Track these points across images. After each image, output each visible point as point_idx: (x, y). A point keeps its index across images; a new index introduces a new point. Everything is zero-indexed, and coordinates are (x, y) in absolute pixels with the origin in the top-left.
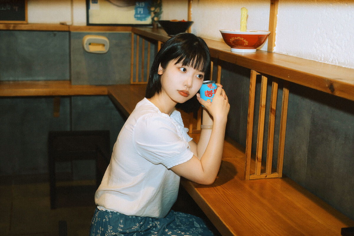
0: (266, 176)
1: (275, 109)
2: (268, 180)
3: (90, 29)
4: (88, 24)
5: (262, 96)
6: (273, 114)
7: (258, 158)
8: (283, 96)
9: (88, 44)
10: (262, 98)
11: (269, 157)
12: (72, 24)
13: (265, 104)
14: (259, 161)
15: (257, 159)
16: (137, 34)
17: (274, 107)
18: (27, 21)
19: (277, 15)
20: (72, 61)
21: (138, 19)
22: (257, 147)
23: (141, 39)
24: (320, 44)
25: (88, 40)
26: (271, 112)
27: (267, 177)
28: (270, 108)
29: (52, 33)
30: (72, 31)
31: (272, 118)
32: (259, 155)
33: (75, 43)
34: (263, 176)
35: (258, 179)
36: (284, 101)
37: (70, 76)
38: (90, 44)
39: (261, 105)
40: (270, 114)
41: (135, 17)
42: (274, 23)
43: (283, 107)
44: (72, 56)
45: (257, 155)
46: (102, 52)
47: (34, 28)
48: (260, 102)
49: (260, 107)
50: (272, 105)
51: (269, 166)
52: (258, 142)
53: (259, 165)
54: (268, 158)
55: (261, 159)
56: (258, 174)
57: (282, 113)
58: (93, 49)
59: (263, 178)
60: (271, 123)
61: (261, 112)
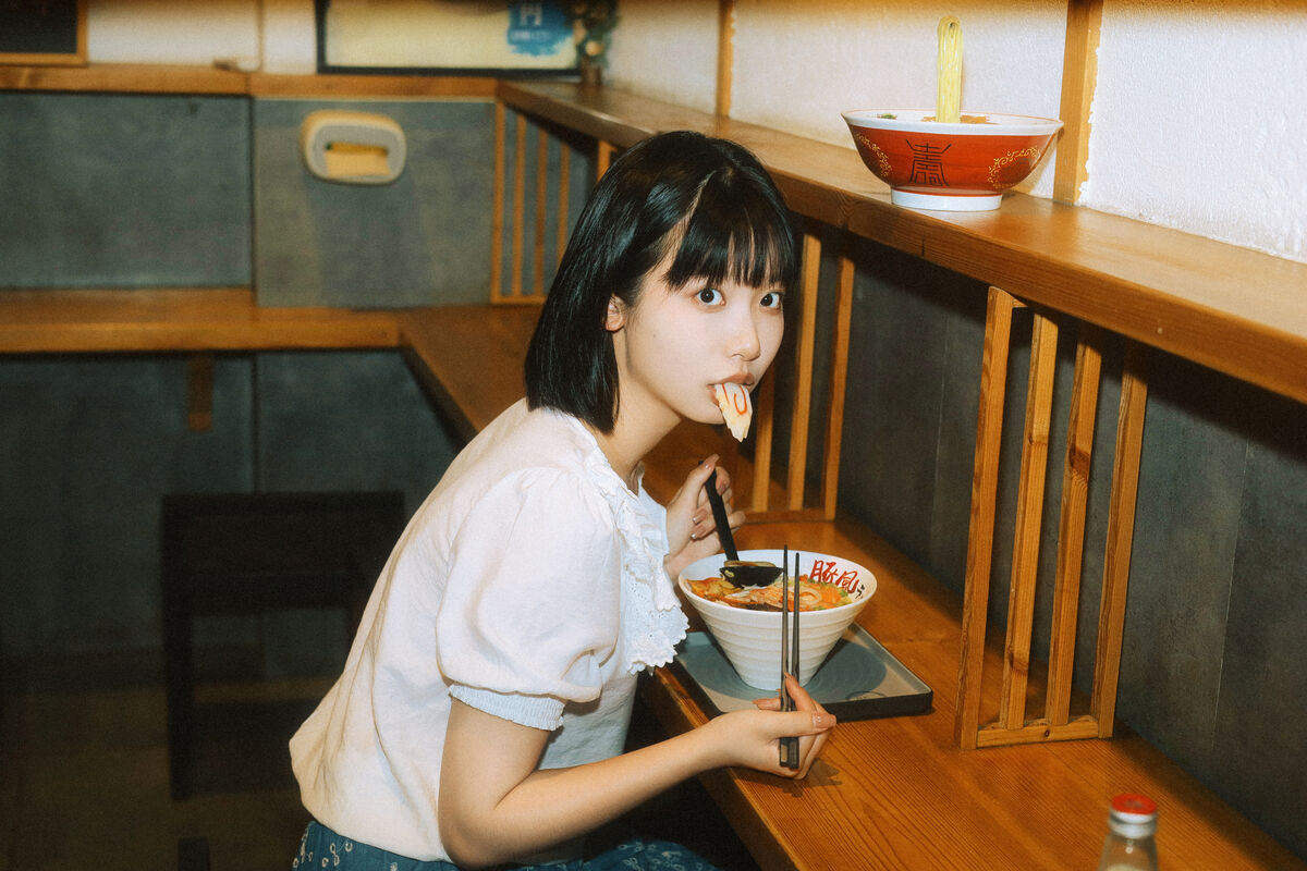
0: (1047, 733)
1: (1090, 452)
2: (1053, 748)
3: (329, 87)
4: (324, 68)
5: (1034, 398)
6: (1079, 473)
7: (1016, 656)
8: (1123, 398)
9: (323, 144)
10: (1037, 406)
11: (1061, 651)
12: (261, 67)
13: (1046, 432)
14: (1019, 671)
15: (1011, 663)
16: (518, 110)
17: (1084, 446)
18: (85, 54)
19: (1098, 51)
20: (259, 216)
21: (524, 47)
22: (1011, 613)
23: (534, 129)
24: (1286, 181)
25: (321, 132)
26: (1072, 464)
27: (1051, 736)
28: (1068, 447)
29: (181, 102)
30: (262, 97)
31: (1074, 488)
32: (1020, 644)
33: (270, 141)
34: (1036, 729)
35: (1011, 745)
36: (1126, 419)
37: (253, 273)
38: (329, 147)
39: (1031, 436)
40: (1067, 472)
41: (511, 41)
42: (1086, 85)
43: (1124, 442)
44: (259, 194)
45: (1008, 643)
46: (377, 181)
47: (112, 83)
48: (1027, 423)
49: (1027, 442)
50: (1075, 436)
51: (1058, 689)
52: (1013, 590)
53: (1018, 687)
54: (1056, 655)
55: (1027, 660)
56: (1011, 724)
57: (1116, 470)
58: (340, 166)
59: (1035, 739)
60: (1072, 510)
61: (1028, 463)
